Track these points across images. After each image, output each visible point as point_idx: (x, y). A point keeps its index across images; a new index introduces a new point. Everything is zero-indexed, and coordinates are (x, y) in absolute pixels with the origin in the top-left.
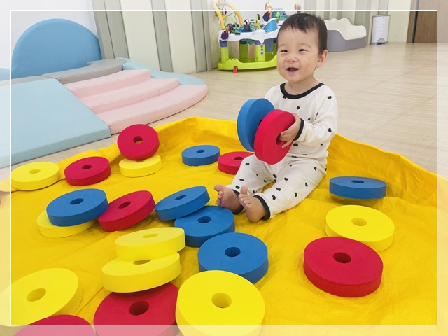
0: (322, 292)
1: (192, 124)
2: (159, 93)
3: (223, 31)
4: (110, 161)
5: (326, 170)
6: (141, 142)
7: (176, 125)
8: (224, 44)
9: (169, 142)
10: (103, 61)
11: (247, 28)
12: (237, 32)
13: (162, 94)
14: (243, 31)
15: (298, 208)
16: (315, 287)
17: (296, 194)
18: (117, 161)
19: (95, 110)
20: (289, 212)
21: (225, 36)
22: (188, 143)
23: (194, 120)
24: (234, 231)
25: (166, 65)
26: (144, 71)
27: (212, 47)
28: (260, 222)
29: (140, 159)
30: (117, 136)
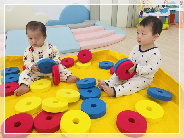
0: (118, 130)
1: (107, 52)
2: (104, 36)
3: (141, 11)
4: (74, 61)
5: (151, 83)
6: (85, 56)
7: (100, 51)
8: (141, 17)
9: (97, 57)
10: (90, 20)
11: (153, 11)
12: (148, 12)
13: (105, 37)
14: (150, 12)
15: (131, 96)
16: (117, 128)
17: (130, 91)
18: (76, 61)
19: (78, 41)
20: (125, 97)
21: (142, 13)
22: (104, 59)
23: (108, 51)
24: (99, 98)
25: (114, 24)
26: (102, 26)
27: (135, 17)
28: (112, 97)
29: (84, 62)
30: (78, 52)
